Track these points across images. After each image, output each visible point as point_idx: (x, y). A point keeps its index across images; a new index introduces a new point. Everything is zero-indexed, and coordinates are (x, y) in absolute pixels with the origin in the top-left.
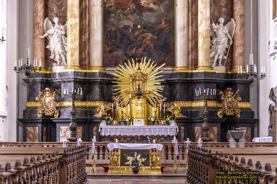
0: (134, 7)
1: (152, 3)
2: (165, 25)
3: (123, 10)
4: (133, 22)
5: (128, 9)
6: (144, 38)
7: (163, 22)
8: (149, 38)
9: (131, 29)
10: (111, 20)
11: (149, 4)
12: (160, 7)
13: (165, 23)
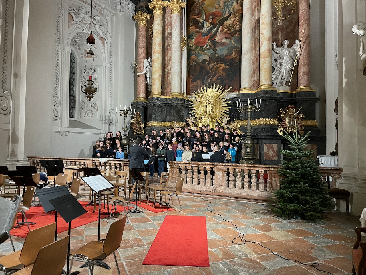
0: (210, 43)
1: (225, 38)
2: (235, 55)
3: (202, 47)
4: (209, 56)
5: (206, 46)
6: (218, 68)
7: (234, 53)
8: (221, 68)
9: (207, 62)
10: (192, 57)
11: (222, 39)
12: (231, 40)
13: (235, 53)
